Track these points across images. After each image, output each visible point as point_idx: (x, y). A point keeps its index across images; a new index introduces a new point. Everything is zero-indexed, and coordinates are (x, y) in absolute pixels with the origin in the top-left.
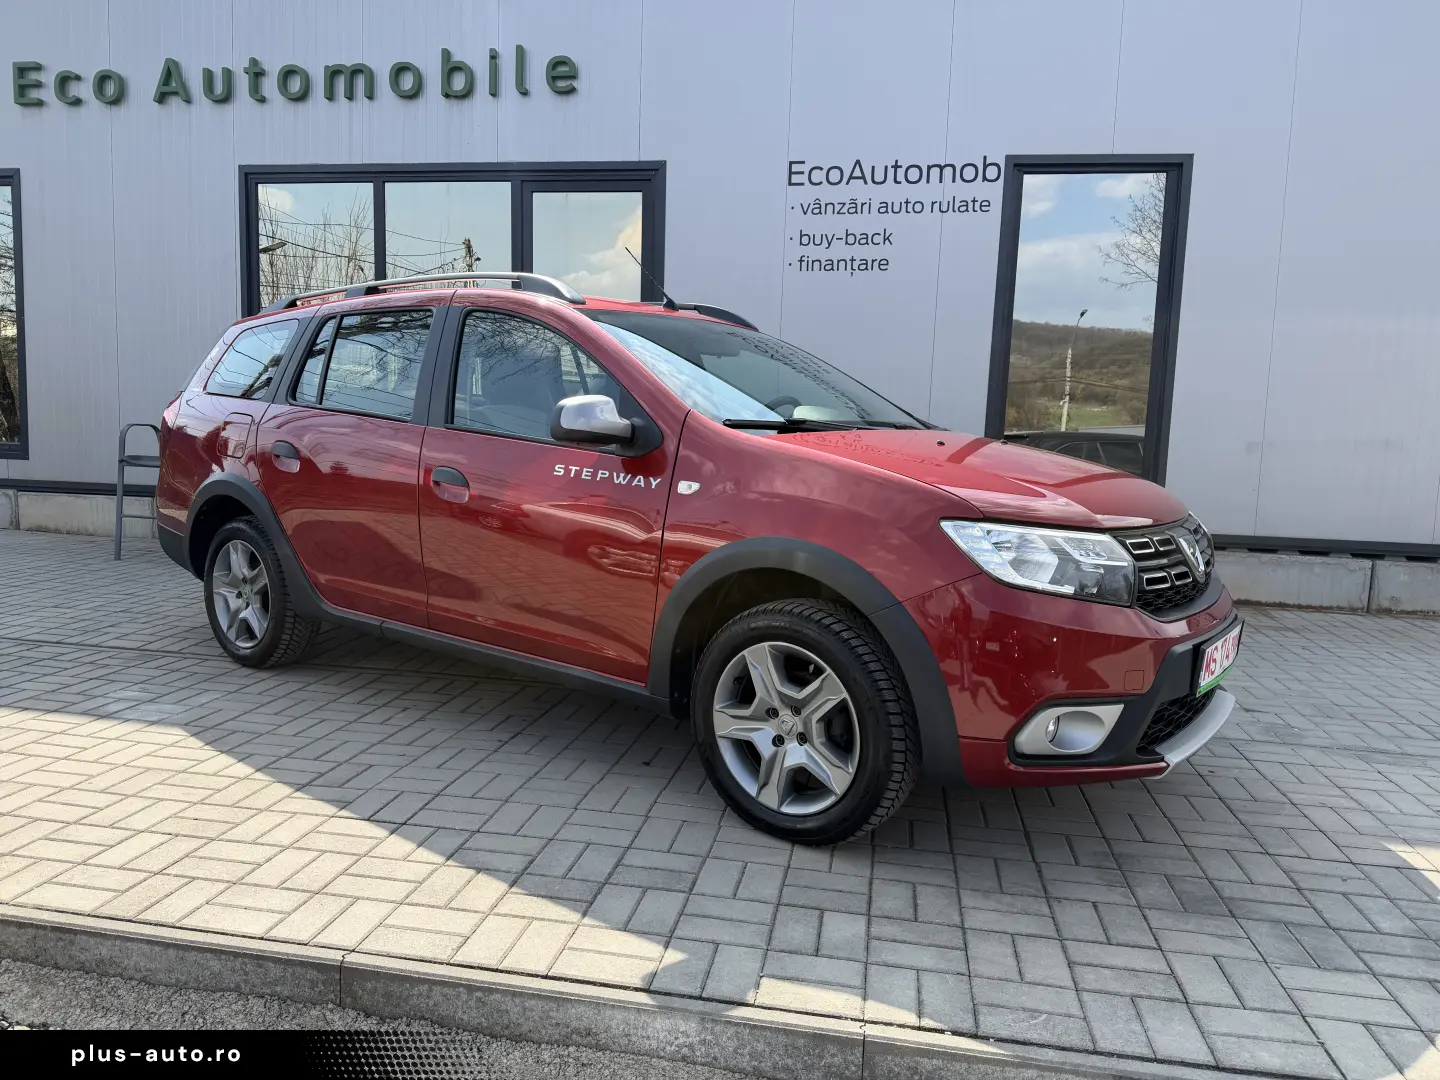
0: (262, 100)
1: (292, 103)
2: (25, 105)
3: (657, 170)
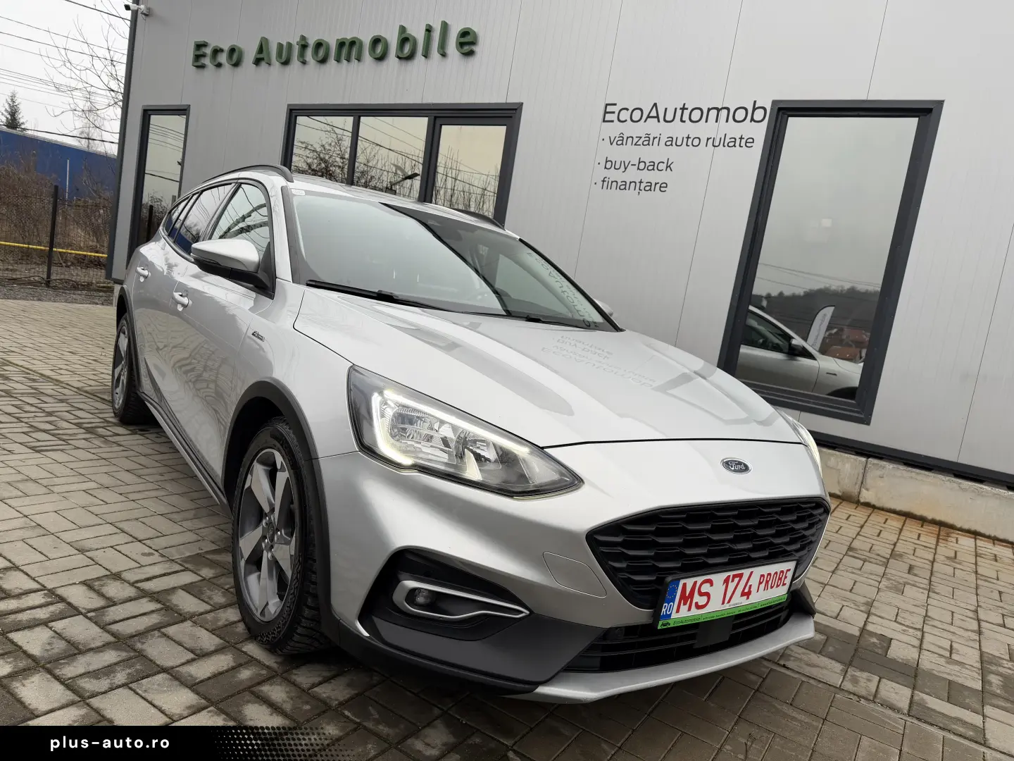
0: (304, 63)
1: (318, 65)
2: (197, 67)
3: (516, 109)
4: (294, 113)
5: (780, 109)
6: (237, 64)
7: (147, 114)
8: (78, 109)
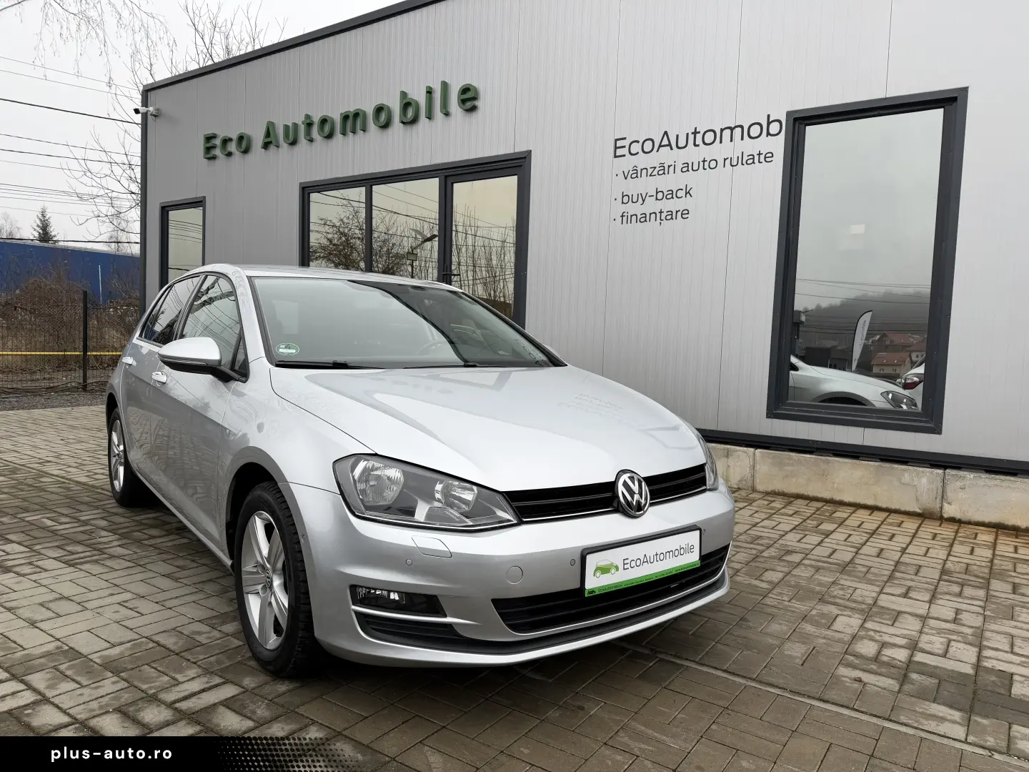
0: (311, 140)
1: (325, 140)
2: (209, 159)
3: (525, 158)
4: (306, 191)
5: (796, 120)
6: (246, 151)
7: (165, 210)
8: (101, 215)
